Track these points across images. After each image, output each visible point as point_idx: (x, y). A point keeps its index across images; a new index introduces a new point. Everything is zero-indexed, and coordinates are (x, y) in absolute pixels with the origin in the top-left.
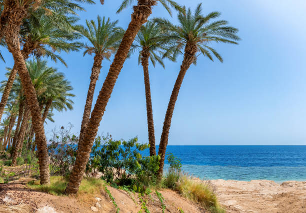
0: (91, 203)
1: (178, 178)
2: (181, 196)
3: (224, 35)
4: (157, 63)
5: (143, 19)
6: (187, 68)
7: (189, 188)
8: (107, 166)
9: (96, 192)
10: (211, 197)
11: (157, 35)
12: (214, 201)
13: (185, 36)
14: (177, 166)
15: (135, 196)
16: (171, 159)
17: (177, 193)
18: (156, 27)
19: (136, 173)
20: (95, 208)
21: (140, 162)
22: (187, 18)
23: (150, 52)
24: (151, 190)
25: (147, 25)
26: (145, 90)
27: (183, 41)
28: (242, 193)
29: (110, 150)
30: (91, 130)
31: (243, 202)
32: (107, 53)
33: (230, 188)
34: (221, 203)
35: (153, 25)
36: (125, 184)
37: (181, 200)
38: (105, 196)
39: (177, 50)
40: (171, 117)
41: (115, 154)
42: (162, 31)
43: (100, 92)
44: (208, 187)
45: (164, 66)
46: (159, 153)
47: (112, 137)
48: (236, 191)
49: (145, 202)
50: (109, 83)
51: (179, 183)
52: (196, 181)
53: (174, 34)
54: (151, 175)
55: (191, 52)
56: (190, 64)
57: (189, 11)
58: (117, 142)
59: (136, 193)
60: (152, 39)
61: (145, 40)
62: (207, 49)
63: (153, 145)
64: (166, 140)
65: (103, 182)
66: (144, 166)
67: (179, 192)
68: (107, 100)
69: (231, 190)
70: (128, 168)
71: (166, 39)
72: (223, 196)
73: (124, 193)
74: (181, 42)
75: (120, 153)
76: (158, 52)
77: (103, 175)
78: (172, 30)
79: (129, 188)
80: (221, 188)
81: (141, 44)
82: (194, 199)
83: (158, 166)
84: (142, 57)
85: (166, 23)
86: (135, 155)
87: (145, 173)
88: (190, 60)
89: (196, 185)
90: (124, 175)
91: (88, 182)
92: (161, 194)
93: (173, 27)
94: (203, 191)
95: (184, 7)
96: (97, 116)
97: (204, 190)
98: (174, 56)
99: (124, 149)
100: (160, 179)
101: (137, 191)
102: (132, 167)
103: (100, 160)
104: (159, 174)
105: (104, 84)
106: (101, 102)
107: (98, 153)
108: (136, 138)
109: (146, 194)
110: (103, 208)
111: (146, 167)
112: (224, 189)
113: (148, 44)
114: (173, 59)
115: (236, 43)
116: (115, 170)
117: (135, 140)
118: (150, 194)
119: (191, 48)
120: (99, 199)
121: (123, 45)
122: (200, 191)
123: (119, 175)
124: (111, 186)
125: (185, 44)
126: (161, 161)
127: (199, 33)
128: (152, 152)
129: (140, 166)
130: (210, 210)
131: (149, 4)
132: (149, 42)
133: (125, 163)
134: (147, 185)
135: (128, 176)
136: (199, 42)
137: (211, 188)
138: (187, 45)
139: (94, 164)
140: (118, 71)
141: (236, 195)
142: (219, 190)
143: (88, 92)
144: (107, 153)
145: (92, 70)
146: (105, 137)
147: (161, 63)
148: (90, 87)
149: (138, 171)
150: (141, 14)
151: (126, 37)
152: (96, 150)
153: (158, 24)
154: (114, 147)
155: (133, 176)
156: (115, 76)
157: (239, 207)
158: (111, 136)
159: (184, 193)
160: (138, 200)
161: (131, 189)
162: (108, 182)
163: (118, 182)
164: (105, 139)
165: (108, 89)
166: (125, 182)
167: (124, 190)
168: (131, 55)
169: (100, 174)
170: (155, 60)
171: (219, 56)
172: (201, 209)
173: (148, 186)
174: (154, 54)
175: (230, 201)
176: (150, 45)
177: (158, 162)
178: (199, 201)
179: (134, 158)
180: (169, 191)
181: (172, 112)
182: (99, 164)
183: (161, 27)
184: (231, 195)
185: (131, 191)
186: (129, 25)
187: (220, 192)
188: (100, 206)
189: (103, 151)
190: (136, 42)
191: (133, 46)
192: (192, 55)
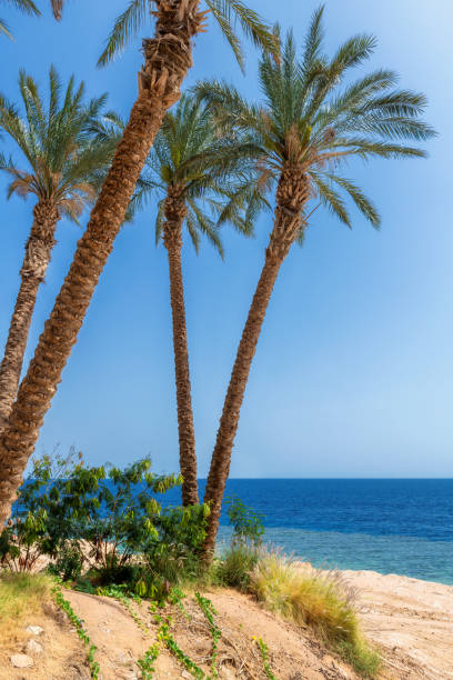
0: (13, 645)
1: (253, 561)
2: (261, 607)
3: (384, 129)
4: (204, 239)
5: (168, 89)
6: (281, 254)
7: (282, 587)
8: (66, 536)
9: (30, 611)
10: (343, 615)
11: (205, 146)
12: (350, 626)
13: (277, 145)
14: (254, 532)
15: (142, 608)
16: (236, 514)
17: (252, 599)
18: (204, 116)
19: (145, 551)
20: (24, 657)
21: (156, 523)
22: (283, 72)
23: (187, 203)
24: (185, 592)
25: (179, 112)
26: (172, 325)
27: (272, 161)
28: (431, 616)
29: (76, 494)
30: (17, 437)
31: (435, 643)
32: (72, 201)
33: (396, 597)
34: (368, 635)
35: (195, 108)
36: (113, 582)
37: (261, 616)
38: (57, 618)
39: (257, 195)
40: (240, 403)
41: (89, 505)
42: (219, 130)
43: (48, 323)
44: (334, 589)
45: (221, 252)
46: (206, 499)
47: (83, 458)
48: (412, 607)
49: (167, 622)
50: (73, 298)
51: (257, 574)
52: (301, 570)
53: (250, 138)
54: (183, 555)
55: (294, 203)
56: (288, 243)
57: (290, 43)
58: (95, 471)
59: (143, 602)
60: (193, 158)
61: (174, 163)
62: (335, 187)
63: (192, 478)
64: (224, 465)
65: (50, 582)
66: (167, 531)
67: (257, 596)
68: (65, 351)
69: (399, 604)
70: (125, 538)
71: (229, 158)
72: (375, 616)
73: (111, 605)
74: (268, 167)
75: (104, 501)
76: (207, 204)
77: (54, 562)
78: (244, 124)
79: (124, 590)
80: (370, 595)
81: (164, 179)
82: (296, 617)
83: (204, 532)
84: (164, 219)
85: (230, 100)
86: (143, 505)
87: (169, 550)
88: (290, 228)
89: (301, 582)
90: (112, 558)
91: (6, 587)
92: (208, 602)
93: (246, 113)
94: (319, 598)
95: (277, 28)
96: (36, 398)
97: (323, 596)
98: (249, 216)
99: (113, 490)
100: (208, 565)
101: (145, 597)
102: (134, 535)
103: (46, 523)
104: (204, 551)
105: (59, 300)
106: (49, 355)
107: (41, 501)
108: (148, 460)
109: (172, 603)
110: (49, 651)
111: (172, 534)
112: (379, 598)
113: (183, 177)
114: (246, 227)
115: (419, 153)
116: (87, 547)
117: (142, 467)
118: (183, 601)
119: (294, 190)
120: (36, 630)
121: (114, 178)
122: (312, 596)
123: (97, 559)
124: (74, 588)
125: (278, 173)
126: (210, 519)
127: (315, 131)
128: (190, 497)
129: (155, 532)
130: (339, 649)
131: (185, 29)
132: (183, 171)
133: (115, 527)
134: (173, 579)
135: (124, 559)
136: (314, 165)
137: (342, 591)
138: (282, 178)
139: (28, 535)
140: (97, 262)
141: (414, 621)
142: (365, 598)
143: (14, 319)
144: (67, 501)
145: (27, 248)
146: (64, 457)
147: (215, 240)
148: (20, 302)
149: (150, 546)
150: (165, 70)
151: (123, 152)
152: (36, 494)
153: (208, 106)
154: (86, 486)
155: (138, 559)
156: (91, 277)
157: (420, 657)
158: (80, 455)
159: (268, 598)
160: (150, 618)
161: (130, 591)
162: (65, 579)
163: (95, 576)
164: (64, 463)
165: (69, 316)
166: (114, 577)
167: (113, 596)
168: (137, 212)
169: (45, 560)
170: (198, 230)
171: (370, 208)
172: (313, 645)
173: (176, 582)
174: (197, 211)
175: (394, 634)
176: (187, 180)
177: (204, 522)
178: (307, 623)
179: (142, 511)
180: (231, 593)
181: (242, 391)
182: (41, 533)
183: (217, 115)
184: (398, 618)
185: (130, 597)
186: (133, 111)
187: (365, 606)
188: (38, 649)
189: (54, 495)
190: (149, 170)
191: (140, 182)
192: (295, 211)
